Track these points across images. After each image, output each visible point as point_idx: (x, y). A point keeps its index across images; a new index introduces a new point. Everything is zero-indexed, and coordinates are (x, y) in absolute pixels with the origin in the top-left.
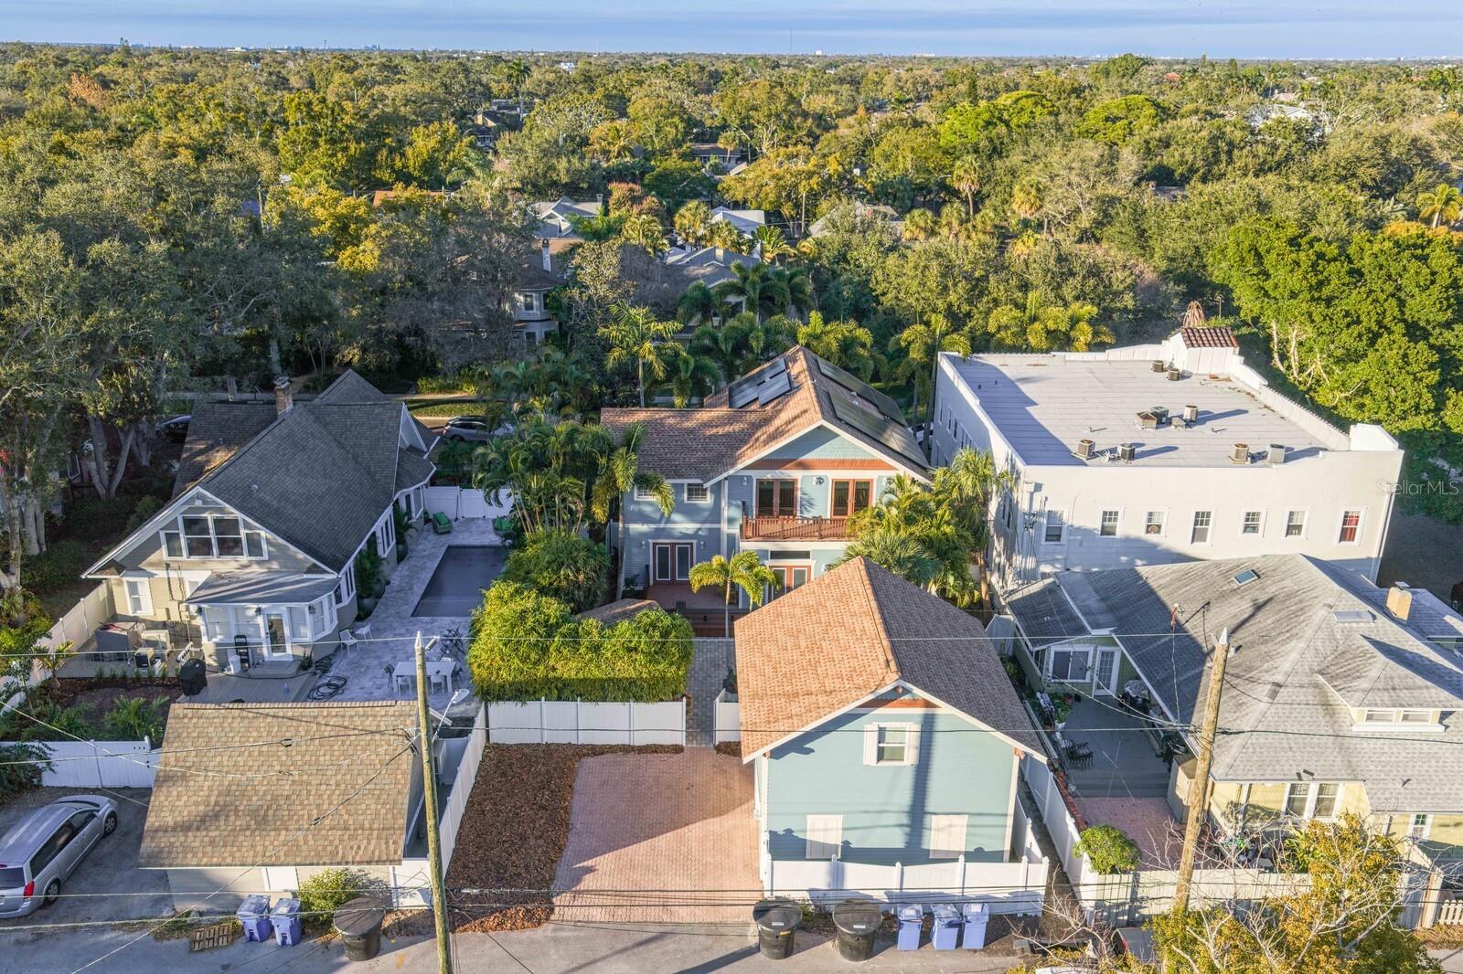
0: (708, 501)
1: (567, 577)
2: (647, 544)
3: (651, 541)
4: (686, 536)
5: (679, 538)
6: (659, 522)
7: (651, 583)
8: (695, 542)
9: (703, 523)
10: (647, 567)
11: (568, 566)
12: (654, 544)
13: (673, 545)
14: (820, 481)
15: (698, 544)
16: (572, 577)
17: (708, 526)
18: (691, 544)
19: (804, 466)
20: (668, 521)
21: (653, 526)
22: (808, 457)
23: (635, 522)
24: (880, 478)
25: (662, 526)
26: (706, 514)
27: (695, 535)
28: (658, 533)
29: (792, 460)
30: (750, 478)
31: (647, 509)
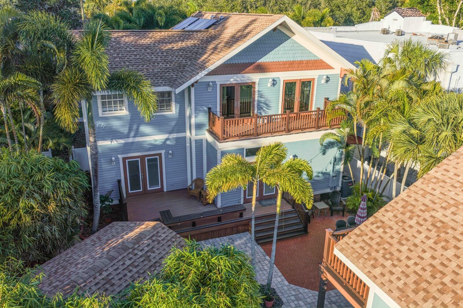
0: (173, 111)
1: (29, 210)
2: (117, 159)
3: (120, 157)
4: (155, 147)
5: (149, 150)
6: (128, 136)
7: (125, 196)
8: (163, 152)
9: (170, 133)
10: (119, 181)
11: (30, 196)
12: (124, 159)
13: (142, 158)
14: (274, 82)
15: (167, 154)
16: (37, 209)
17: (175, 135)
18: (160, 155)
19: (261, 69)
20: (138, 134)
21: (122, 141)
22: (265, 60)
23: (104, 139)
24: (320, 77)
25: (130, 140)
26: (173, 123)
27: (164, 145)
28: (127, 148)
29: (250, 64)
30: (214, 83)
31: (116, 124)
